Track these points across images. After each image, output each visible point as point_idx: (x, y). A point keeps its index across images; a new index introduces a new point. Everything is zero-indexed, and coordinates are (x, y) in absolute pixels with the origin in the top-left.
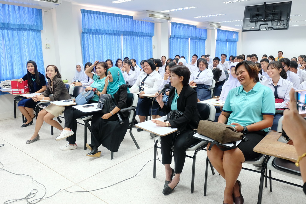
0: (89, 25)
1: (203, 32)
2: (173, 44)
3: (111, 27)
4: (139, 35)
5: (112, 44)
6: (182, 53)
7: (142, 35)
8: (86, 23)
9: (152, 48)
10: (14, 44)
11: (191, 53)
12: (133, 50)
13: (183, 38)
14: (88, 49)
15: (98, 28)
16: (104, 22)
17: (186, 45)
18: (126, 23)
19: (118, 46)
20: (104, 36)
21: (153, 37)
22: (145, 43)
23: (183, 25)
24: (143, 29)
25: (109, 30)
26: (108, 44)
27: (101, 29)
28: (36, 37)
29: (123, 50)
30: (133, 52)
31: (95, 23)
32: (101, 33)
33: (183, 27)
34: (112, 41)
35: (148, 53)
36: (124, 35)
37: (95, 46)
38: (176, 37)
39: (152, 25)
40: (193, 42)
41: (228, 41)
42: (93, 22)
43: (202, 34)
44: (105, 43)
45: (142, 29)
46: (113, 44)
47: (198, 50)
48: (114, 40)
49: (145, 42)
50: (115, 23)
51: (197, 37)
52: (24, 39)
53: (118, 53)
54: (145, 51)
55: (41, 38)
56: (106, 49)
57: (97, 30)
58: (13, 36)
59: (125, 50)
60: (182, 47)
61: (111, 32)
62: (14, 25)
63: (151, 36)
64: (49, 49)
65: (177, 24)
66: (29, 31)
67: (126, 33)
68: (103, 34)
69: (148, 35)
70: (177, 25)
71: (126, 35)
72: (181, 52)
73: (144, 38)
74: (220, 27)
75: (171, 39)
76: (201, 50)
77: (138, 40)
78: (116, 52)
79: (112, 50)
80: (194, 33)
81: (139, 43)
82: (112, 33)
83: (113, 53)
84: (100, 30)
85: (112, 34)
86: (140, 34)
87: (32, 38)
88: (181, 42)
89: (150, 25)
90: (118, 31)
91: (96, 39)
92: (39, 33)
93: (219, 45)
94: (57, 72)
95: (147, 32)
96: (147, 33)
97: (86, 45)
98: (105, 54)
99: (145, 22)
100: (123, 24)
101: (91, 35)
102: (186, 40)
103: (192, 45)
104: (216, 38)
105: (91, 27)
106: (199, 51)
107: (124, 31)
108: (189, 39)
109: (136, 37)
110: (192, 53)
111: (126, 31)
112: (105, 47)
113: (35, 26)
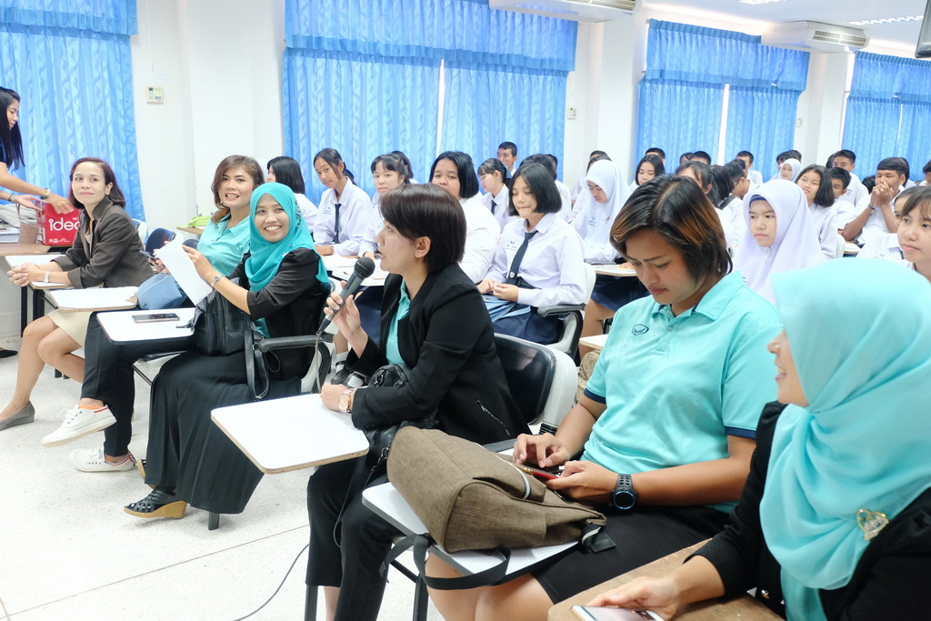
0: (311, 24)
1: (790, 61)
2: (652, 107)
3: (400, 31)
4: (513, 68)
5: (401, 96)
6: (689, 140)
7: (524, 66)
8: (302, 18)
9: (563, 118)
10: (31, 82)
11: (731, 144)
12: (486, 120)
13: (699, 84)
14: (307, 111)
15: (347, 35)
16: (371, 14)
17: (712, 112)
18: (458, 19)
19: (424, 105)
20: (370, 64)
21: (571, 74)
22: (534, 99)
23: (702, 34)
24: (531, 44)
25: (392, 43)
26: (385, 97)
27: (358, 38)
28: (112, 60)
29: (445, 122)
30: (485, 128)
31: (335, 17)
32: (360, 53)
33: (703, 41)
34: (401, 86)
35: (547, 134)
36: (449, 65)
37: (334, 101)
38: (670, 80)
39: (567, 32)
40: (742, 101)
41: (901, 99)
42: (328, 14)
43: (787, 70)
44: (375, 91)
45: (523, 43)
46: (404, 96)
47: (764, 133)
48: (408, 82)
49: (534, 92)
50: (417, 21)
51: (759, 81)
52: (66, 64)
53: (421, 128)
54: (535, 127)
55: (129, 66)
56: (375, 114)
57: (342, 42)
58: (28, 53)
59: (453, 121)
60: (691, 118)
61: (399, 51)
62: (33, 14)
63: (564, 73)
64: (162, 103)
65: (676, 27)
66: (90, 37)
67: (457, 58)
68: (367, 58)
69: (547, 66)
70: (676, 33)
71: (459, 66)
72: (686, 138)
73: (534, 77)
74: (862, 41)
75: (648, 85)
76: (777, 133)
77: (505, 85)
78: (413, 127)
79: (401, 118)
80: (750, 67)
81: (510, 95)
82: (401, 55)
83: (405, 130)
84: (354, 43)
85: (401, 60)
86: (514, 62)
87: (98, 64)
88: (688, 98)
89: (559, 28)
90: (427, 49)
91: (339, 75)
92: (123, 47)
93: (863, 114)
94: (110, 186)
95: (546, 56)
96: (542, 61)
97: (301, 96)
98: (372, 132)
99: (540, 17)
100: (447, 24)
101: (320, 62)
102: (712, 90)
103: (737, 112)
104: (848, 88)
105: (320, 31)
106: (767, 137)
107: (450, 50)
108: (727, 86)
109: (501, 74)
110: (735, 143)
111: (459, 51)
112: (373, 106)
113: (109, 21)
